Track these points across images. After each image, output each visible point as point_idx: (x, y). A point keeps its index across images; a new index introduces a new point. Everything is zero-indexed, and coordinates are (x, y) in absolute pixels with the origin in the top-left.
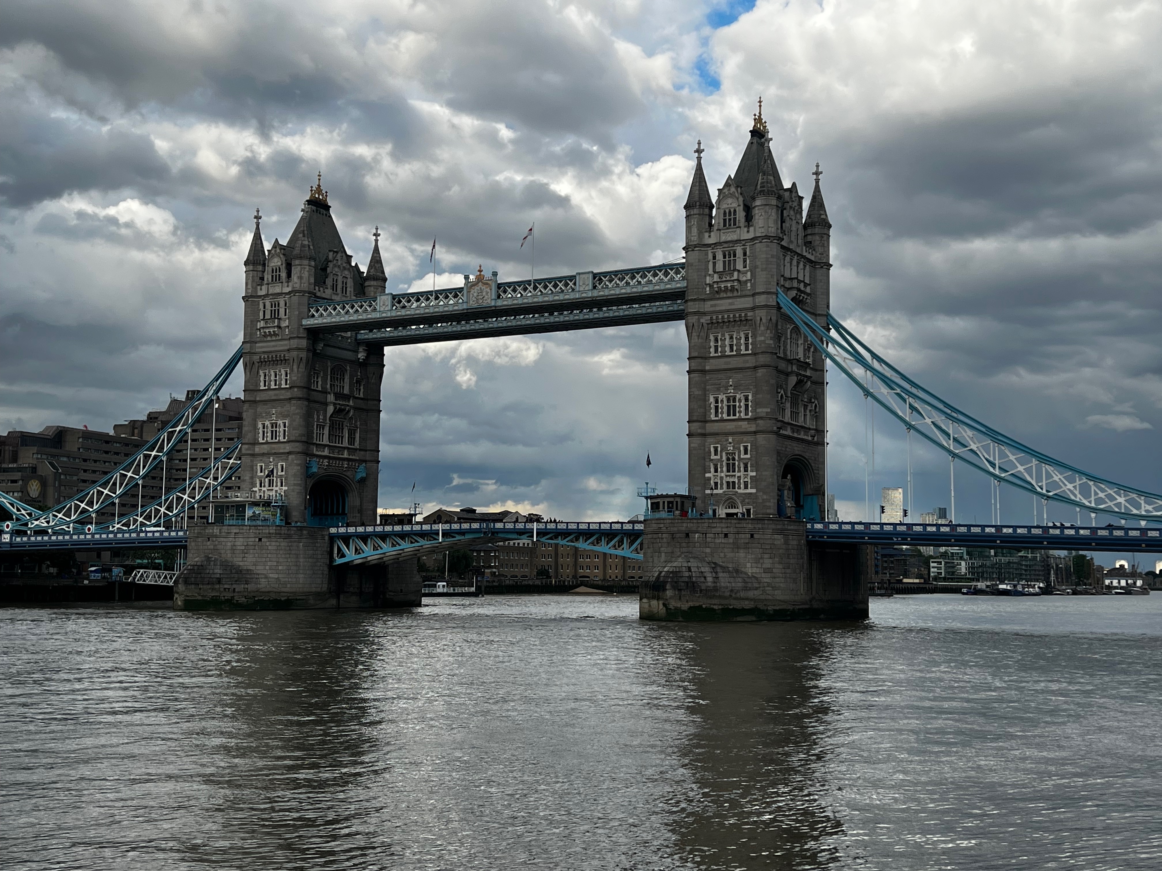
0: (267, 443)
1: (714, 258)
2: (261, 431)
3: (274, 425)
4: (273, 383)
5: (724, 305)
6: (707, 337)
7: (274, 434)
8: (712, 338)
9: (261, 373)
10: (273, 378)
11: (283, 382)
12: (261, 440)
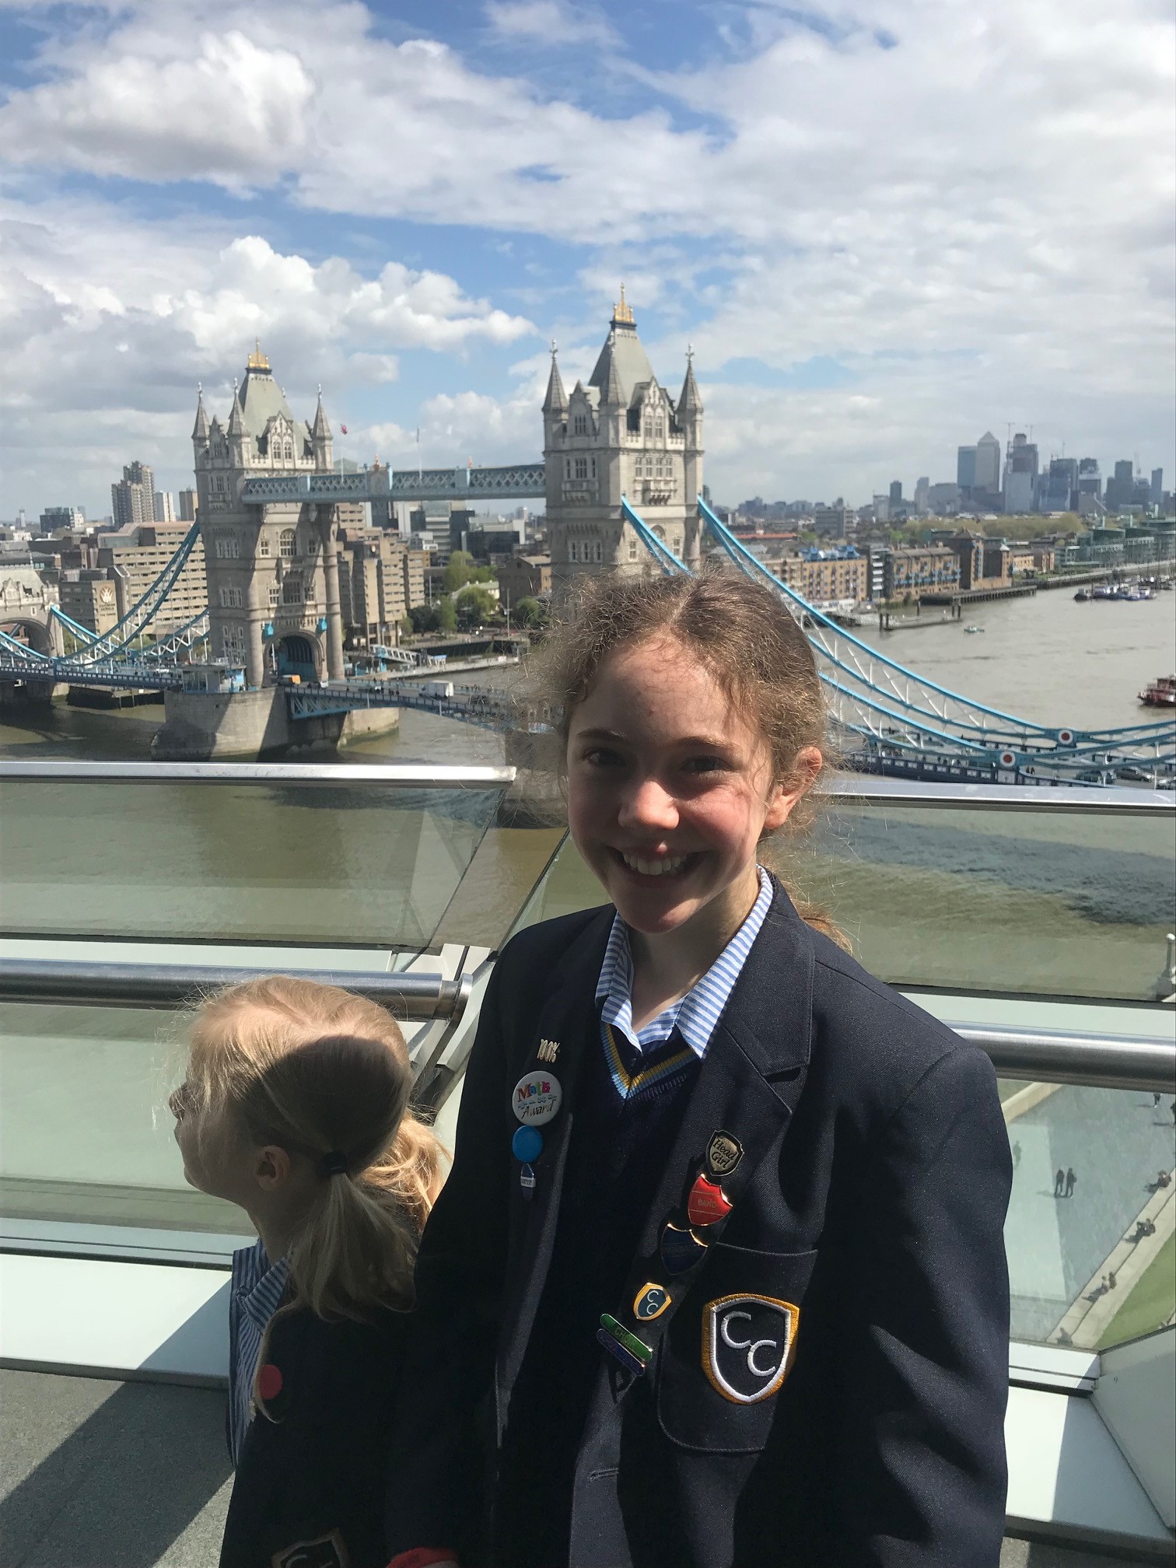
0: (227, 608)
1: (568, 463)
2: (222, 595)
3: (231, 592)
4: (226, 553)
5: (577, 512)
6: (566, 543)
7: (232, 600)
8: (570, 545)
9: (217, 543)
10: (226, 548)
11: (234, 553)
12: (223, 605)
